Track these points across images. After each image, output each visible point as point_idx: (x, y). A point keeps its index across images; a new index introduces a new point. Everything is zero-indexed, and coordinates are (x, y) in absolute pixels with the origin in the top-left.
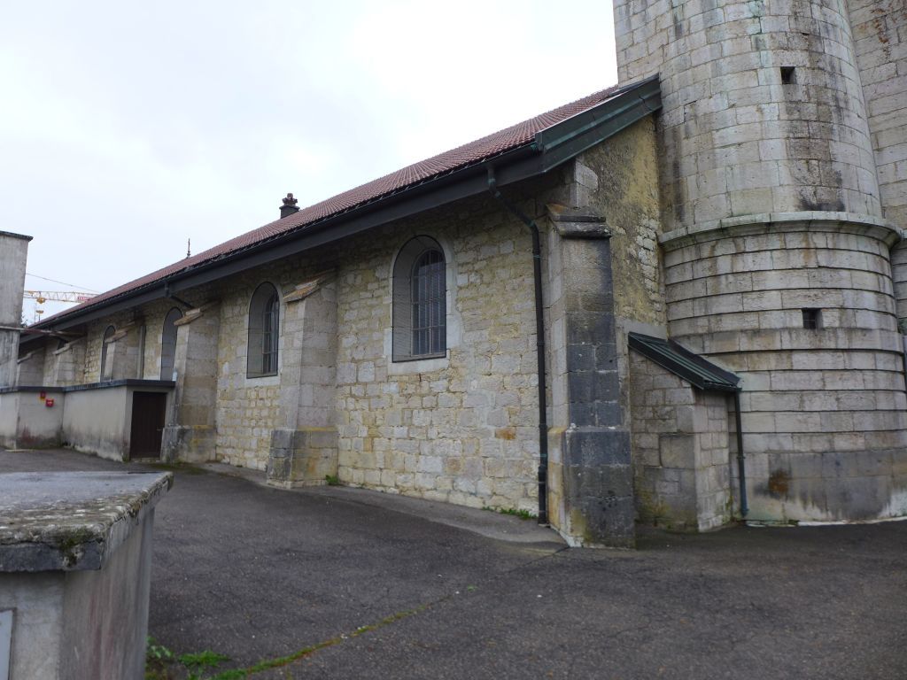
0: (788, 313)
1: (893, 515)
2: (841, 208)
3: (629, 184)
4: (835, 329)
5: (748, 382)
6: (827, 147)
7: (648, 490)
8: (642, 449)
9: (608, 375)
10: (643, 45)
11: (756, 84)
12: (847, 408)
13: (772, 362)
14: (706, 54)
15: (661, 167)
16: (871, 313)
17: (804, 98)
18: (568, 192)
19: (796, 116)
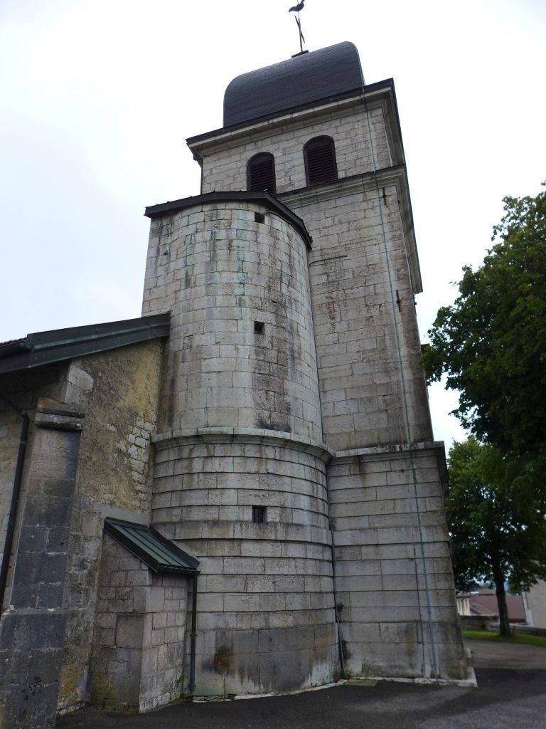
0: (241, 508)
1: (314, 685)
2: (288, 430)
3: (127, 391)
4: (276, 524)
5: (207, 566)
6: (282, 383)
7: (101, 671)
8: (102, 628)
9: (57, 556)
10: (163, 288)
11: (236, 330)
12: (281, 590)
13: (225, 549)
14: (204, 302)
15: (162, 381)
16: (305, 512)
17: (269, 346)
18: (60, 390)
19: (262, 357)
